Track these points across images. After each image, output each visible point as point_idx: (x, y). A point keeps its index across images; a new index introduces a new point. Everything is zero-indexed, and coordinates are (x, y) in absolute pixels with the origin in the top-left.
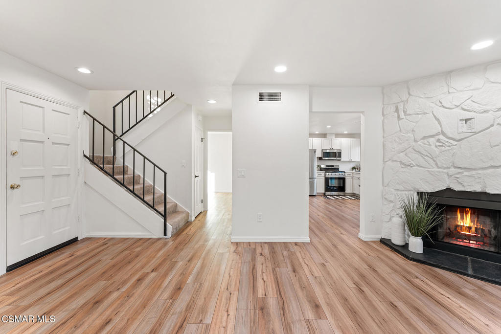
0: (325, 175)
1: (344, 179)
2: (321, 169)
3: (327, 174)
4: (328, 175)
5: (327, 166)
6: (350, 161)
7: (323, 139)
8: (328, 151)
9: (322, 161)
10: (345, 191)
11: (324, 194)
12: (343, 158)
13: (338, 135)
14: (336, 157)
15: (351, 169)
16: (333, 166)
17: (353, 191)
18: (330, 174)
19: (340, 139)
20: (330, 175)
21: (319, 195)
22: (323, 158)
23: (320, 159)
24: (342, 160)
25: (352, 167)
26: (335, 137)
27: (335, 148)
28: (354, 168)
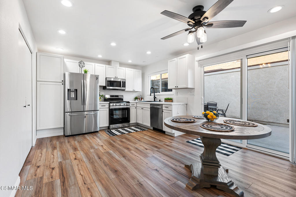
0: (109, 106)
1: (128, 109)
2: (106, 100)
3: (112, 104)
4: (113, 106)
5: (111, 96)
6: (134, 91)
7: (107, 66)
8: (112, 80)
9: (106, 91)
10: (129, 121)
11: (109, 127)
12: (127, 88)
13: (122, 64)
14: (121, 87)
15: (134, 100)
16: (117, 96)
17: (136, 121)
18: (115, 104)
19: (124, 68)
20: (114, 106)
21: (102, 130)
22: (107, 88)
23: (104, 88)
24: (126, 90)
25: (134, 97)
26: (120, 66)
27: (120, 77)
28: (136, 98)
